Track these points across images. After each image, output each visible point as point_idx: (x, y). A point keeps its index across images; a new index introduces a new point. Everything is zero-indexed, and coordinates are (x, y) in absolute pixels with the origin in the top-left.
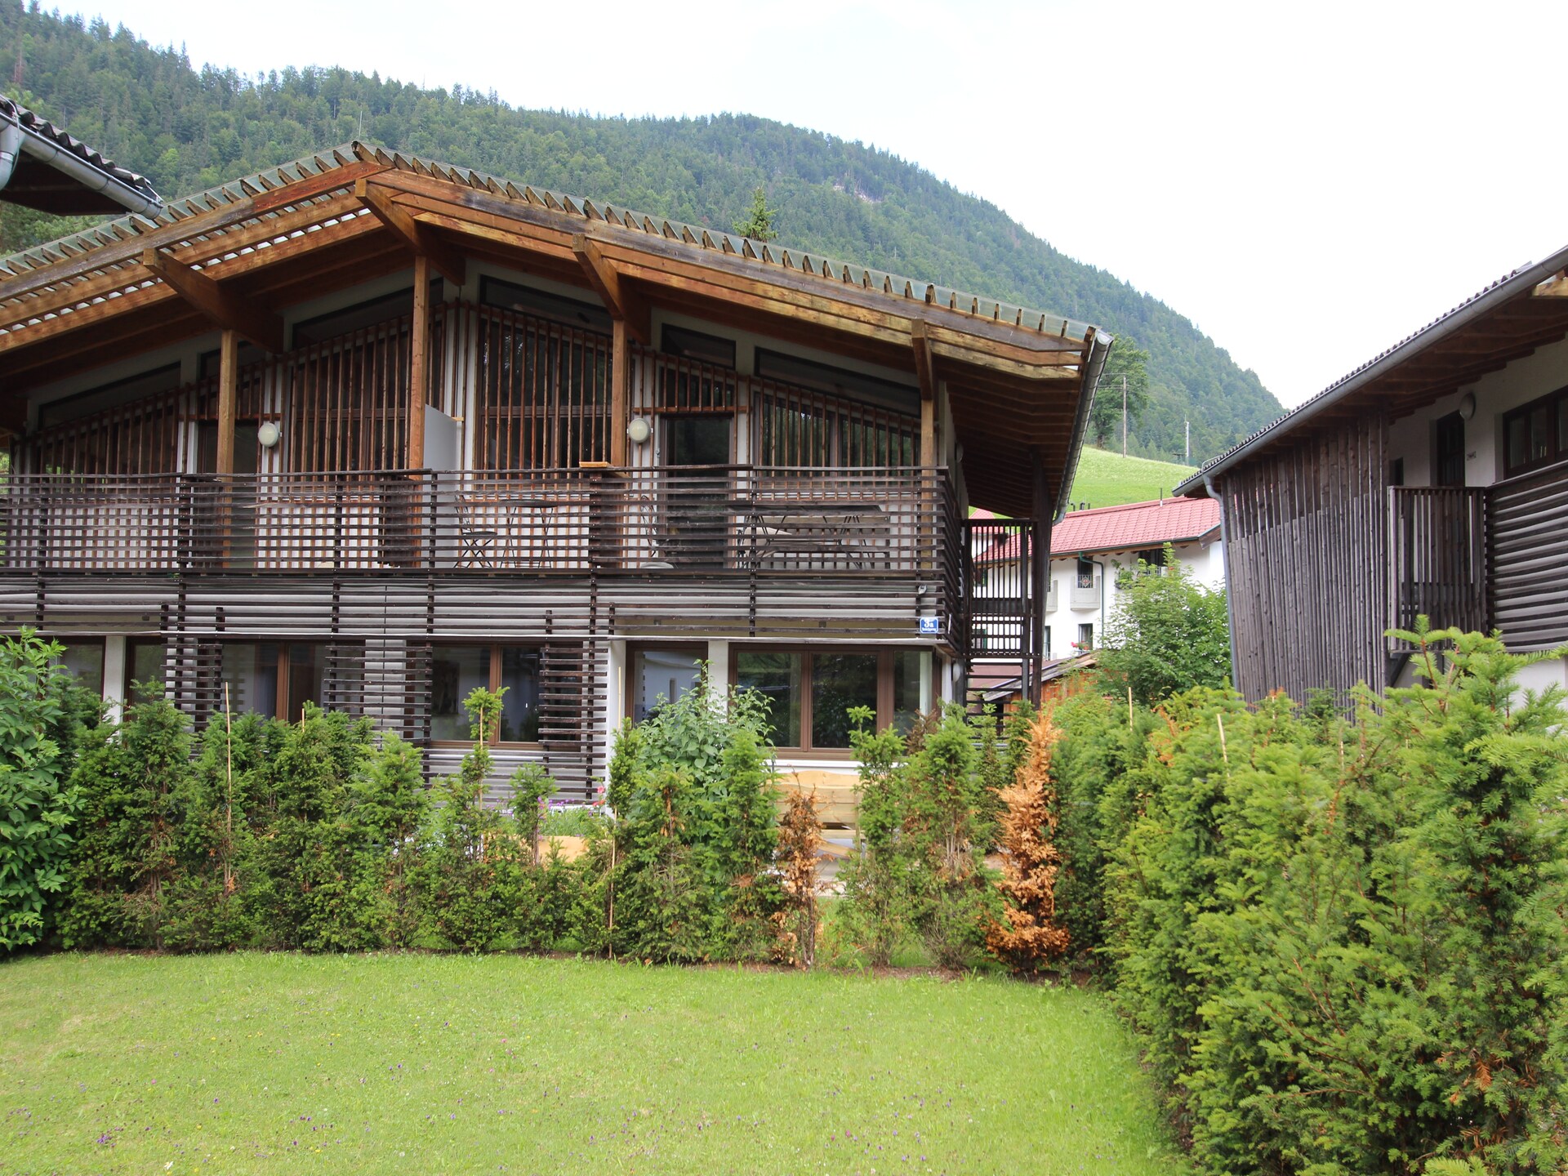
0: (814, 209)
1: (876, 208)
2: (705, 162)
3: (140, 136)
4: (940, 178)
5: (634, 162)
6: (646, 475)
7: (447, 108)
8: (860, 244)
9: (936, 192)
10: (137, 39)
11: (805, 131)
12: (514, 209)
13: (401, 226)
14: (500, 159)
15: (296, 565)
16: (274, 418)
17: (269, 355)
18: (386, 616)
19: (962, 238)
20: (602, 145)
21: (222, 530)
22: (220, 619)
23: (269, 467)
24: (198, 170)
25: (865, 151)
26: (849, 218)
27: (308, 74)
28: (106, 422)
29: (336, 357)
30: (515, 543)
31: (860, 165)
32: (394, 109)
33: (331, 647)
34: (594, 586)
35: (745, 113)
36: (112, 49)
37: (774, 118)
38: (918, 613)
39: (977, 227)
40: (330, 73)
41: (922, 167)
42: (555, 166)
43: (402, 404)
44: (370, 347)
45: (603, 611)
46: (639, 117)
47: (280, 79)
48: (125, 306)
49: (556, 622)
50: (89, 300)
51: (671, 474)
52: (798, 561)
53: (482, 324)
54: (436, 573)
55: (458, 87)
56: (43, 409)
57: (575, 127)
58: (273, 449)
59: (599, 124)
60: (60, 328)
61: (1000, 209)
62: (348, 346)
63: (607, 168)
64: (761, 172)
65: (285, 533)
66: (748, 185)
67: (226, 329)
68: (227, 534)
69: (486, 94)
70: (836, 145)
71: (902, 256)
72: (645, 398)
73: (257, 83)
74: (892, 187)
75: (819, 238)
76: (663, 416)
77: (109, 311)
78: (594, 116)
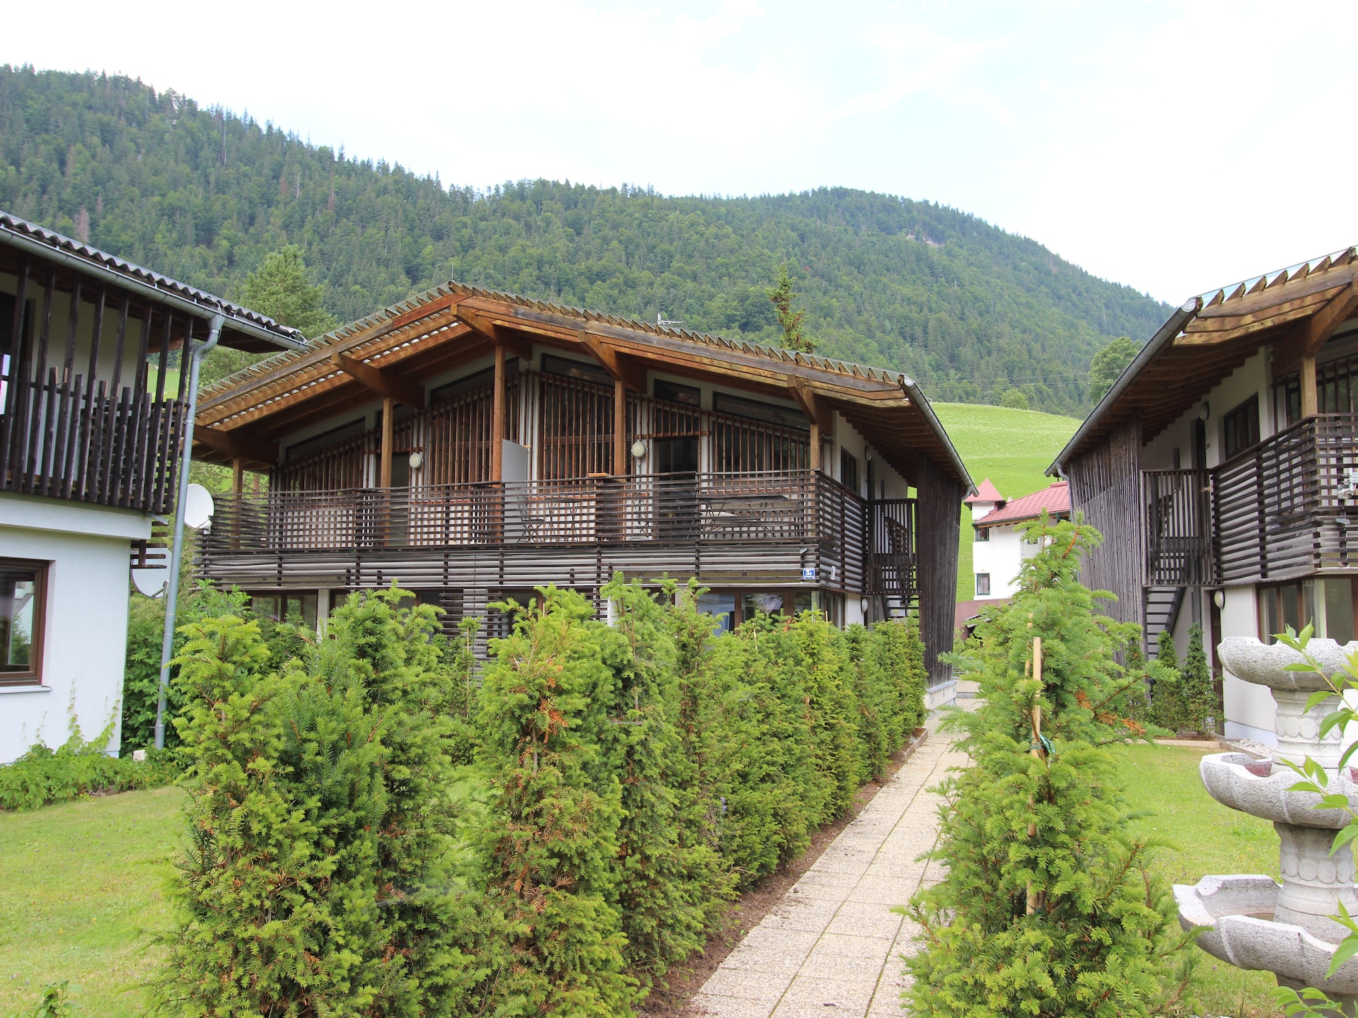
0: (891, 255)
1: (940, 250)
2: (807, 225)
3: (409, 239)
4: (991, 224)
5: (754, 230)
6: (644, 480)
7: (617, 201)
8: (929, 279)
9: (988, 234)
10: (407, 172)
11: (883, 196)
12: (543, 317)
13: (483, 329)
14: (655, 235)
15: (425, 543)
16: (419, 450)
17: (416, 411)
18: (475, 574)
19: (1009, 268)
20: (730, 218)
21: (384, 522)
22: (380, 578)
23: (417, 481)
24: (446, 259)
25: (930, 207)
26: (918, 260)
27: (521, 185)
28: (323, 456)
29: (454, 410)
30: (555, 526)
31: (927, 218)
32: (580, 205)
33: (443, 595)
34: (599, 553)
35: (838, 186)
36: (391, 180)
37: (860, 188)
38: (803, 566)
39: (1021, 259)
40: (536, 183)
41: (976, 216)
42: (695, 237)
43: (488, 439)
44: (475, 403)
45: (605, 568)
46: (758, 195)
47: (502, 190)
48: (328, 387)
49: (576, 576)
50: (299, 388)
51: (662, 478)
52: (741, 533)
53: (542, 385)
54: (505, 547)
55: (625, 185)
56: (288, 449)
57: (710, 206)
58: (418, 469)
59: (728, 203)
60: (292, 402)
61: (1040, 243)
62: (462, 403)
63: (733, 236)
64: (850, 229)
65: (426, 523)
66: (840, 240)
67: (385, 397)
68: (387, 525)
69: (645, 189)
70: (908, 204)
71: (961, 286)
72: (643, 427)
73: (486, 194)
74: (953, 233)
75: (895, 277)
76: (656, 440)
77: (319, 390)
78: (724, 198)
